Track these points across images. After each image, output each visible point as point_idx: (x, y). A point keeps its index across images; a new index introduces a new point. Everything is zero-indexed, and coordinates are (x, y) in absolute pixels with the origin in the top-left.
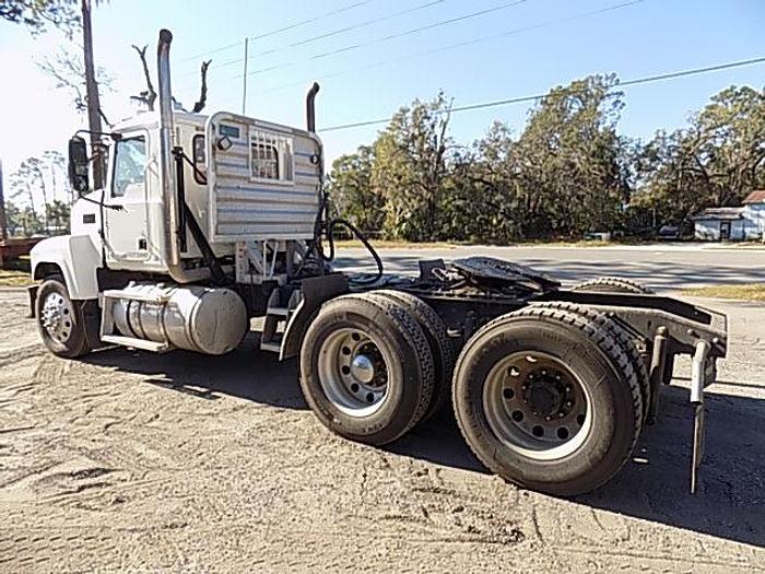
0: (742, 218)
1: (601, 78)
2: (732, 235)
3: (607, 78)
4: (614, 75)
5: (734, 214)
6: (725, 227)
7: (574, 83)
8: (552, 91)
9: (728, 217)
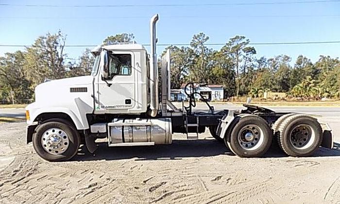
0: (181, 93)
1: (127, 35)
2: (178, 99)
3: (130, 35)
4: (132, 34)
5: (178, 91)
6: (176, 96)
7: (117, 36)
8: (108, 37)
9: (177, 92)
